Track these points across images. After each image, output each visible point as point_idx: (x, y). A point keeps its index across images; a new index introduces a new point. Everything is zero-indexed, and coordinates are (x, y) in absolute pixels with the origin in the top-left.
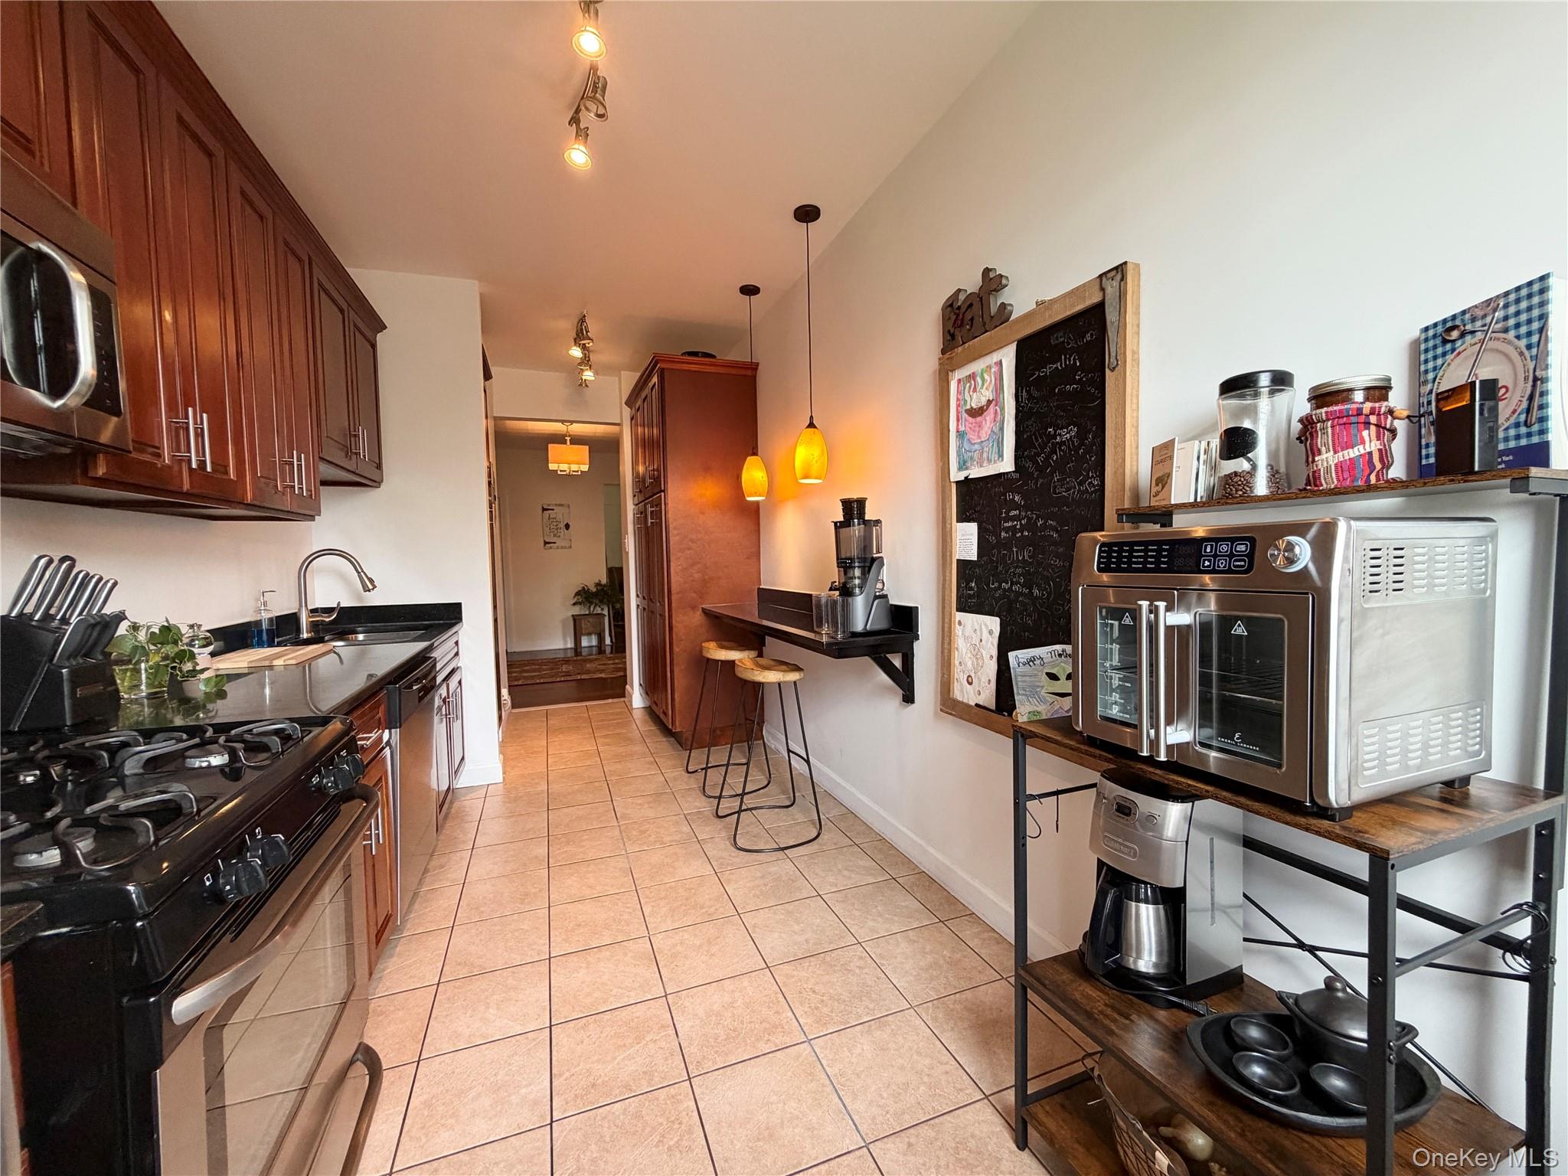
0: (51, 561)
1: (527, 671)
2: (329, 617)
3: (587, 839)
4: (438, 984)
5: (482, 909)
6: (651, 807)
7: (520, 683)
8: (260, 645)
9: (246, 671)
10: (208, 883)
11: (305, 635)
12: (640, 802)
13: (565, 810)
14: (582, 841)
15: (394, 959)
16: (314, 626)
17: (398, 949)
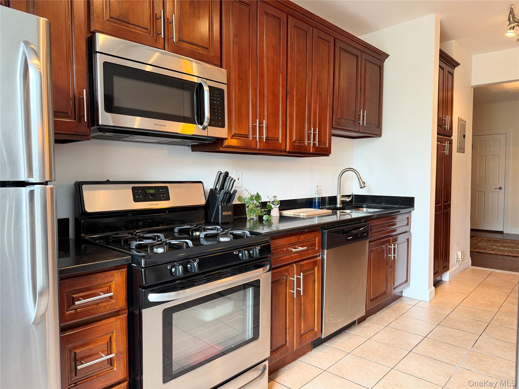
0: (221, 173)
1: (505, 247)
2: (349, 199)
3: (444, 349)
4: (325, 371)
5: (365, 353)
6: (502, 350)
7: (493, 253)
8: (315, 207)
9: (305, 217)
10: (169, 268)
11: (338, 206)
12: (499, 344)
13: (447, 329)
14: (441, 348)
15: (321, 353)
16: (343, 202)
17: (325, 350)
